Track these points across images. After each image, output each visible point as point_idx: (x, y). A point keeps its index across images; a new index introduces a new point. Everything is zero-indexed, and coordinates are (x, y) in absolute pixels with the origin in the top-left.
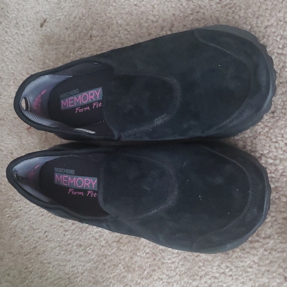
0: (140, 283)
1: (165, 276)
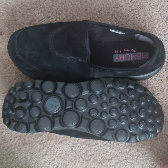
0: (54, 146)
1: (71, 143)
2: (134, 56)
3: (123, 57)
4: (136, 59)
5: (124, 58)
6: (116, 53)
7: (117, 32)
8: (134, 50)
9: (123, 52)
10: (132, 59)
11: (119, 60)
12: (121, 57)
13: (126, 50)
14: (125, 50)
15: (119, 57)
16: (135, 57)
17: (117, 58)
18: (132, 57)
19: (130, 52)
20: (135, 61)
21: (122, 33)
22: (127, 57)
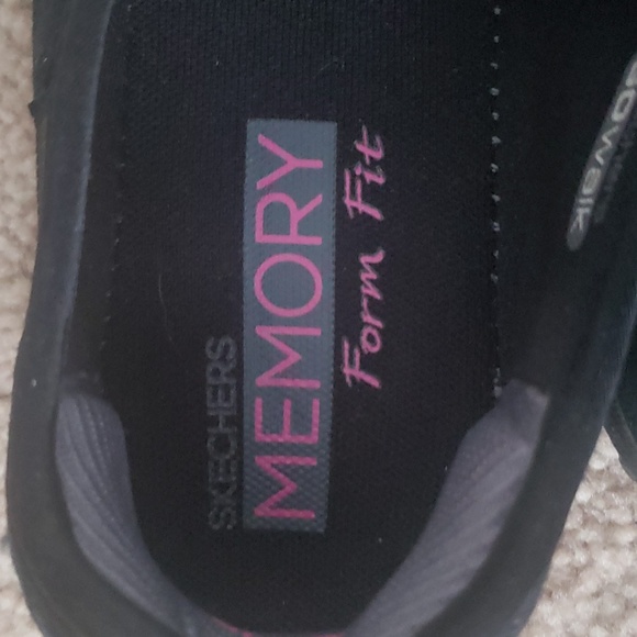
2: (294, 357)
3: (294, 238)
4: (264, 380)
5: (287, 248)
6: (347, 157)
7: (607, 140)
8: (368, 363)
9: (351, 236)
10: (265, 332)
11: (270, 188)
12: (297, 215)
13: (368, 275)
14: (379, 257)
15: (297, 185)
16: (278, 368)
17: (293, 163)
18: (286, 339)
19: (346, 323)
20: (238, 373)
21: (581, 214)
22: (288, 285)
